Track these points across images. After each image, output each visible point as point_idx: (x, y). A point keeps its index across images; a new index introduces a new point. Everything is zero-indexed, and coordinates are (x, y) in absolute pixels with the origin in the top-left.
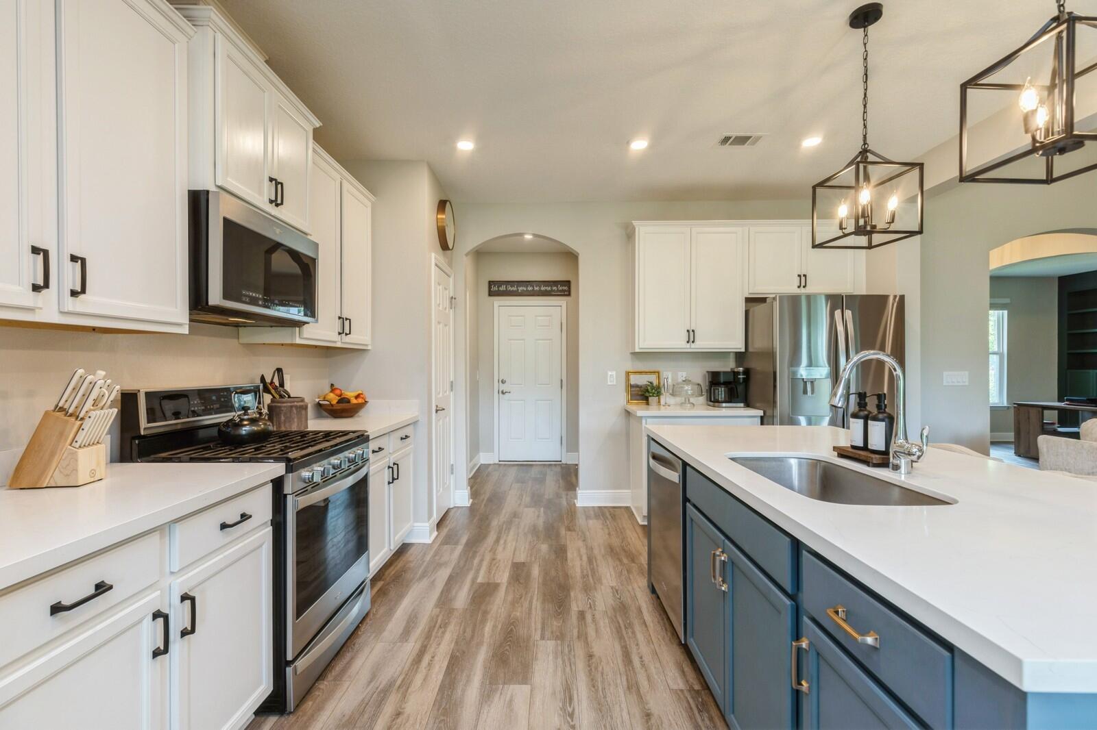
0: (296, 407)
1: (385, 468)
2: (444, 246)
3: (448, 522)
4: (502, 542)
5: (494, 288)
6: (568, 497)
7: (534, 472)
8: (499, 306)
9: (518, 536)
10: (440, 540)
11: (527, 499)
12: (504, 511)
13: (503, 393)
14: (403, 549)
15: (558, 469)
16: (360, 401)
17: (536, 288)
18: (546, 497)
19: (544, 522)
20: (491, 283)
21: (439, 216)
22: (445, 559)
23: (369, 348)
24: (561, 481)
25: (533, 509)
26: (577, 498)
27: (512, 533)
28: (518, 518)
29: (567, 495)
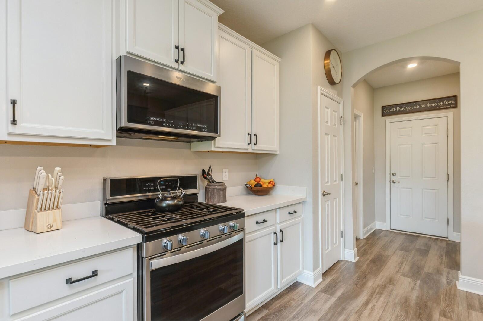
0: (217, 189)
1: (271, 233)
2: (332, 82)
3: (334, 272)
4: (370, 306)
5: (386, 111)
6: (450, 276)
7: (419, 244)
8: (390, 123)
9: (387, 304)
10: (322, 286)
11: (406, 268)
12: (381, 275)
13: (394, 182)
14: (295, 286)
15: (444, 245)
16: (270, 186)
17: (422, 106)
18: (426, 270)
19: (418, 297)
20: (383, 108)
21: (325, 62)
22: (317, 307)
23: (278, 153)
24: (444, 257)
25: (409, 280)
26: (458, 280)
27: (382, 299)
28: (393, 284)
29: (449, 273)
